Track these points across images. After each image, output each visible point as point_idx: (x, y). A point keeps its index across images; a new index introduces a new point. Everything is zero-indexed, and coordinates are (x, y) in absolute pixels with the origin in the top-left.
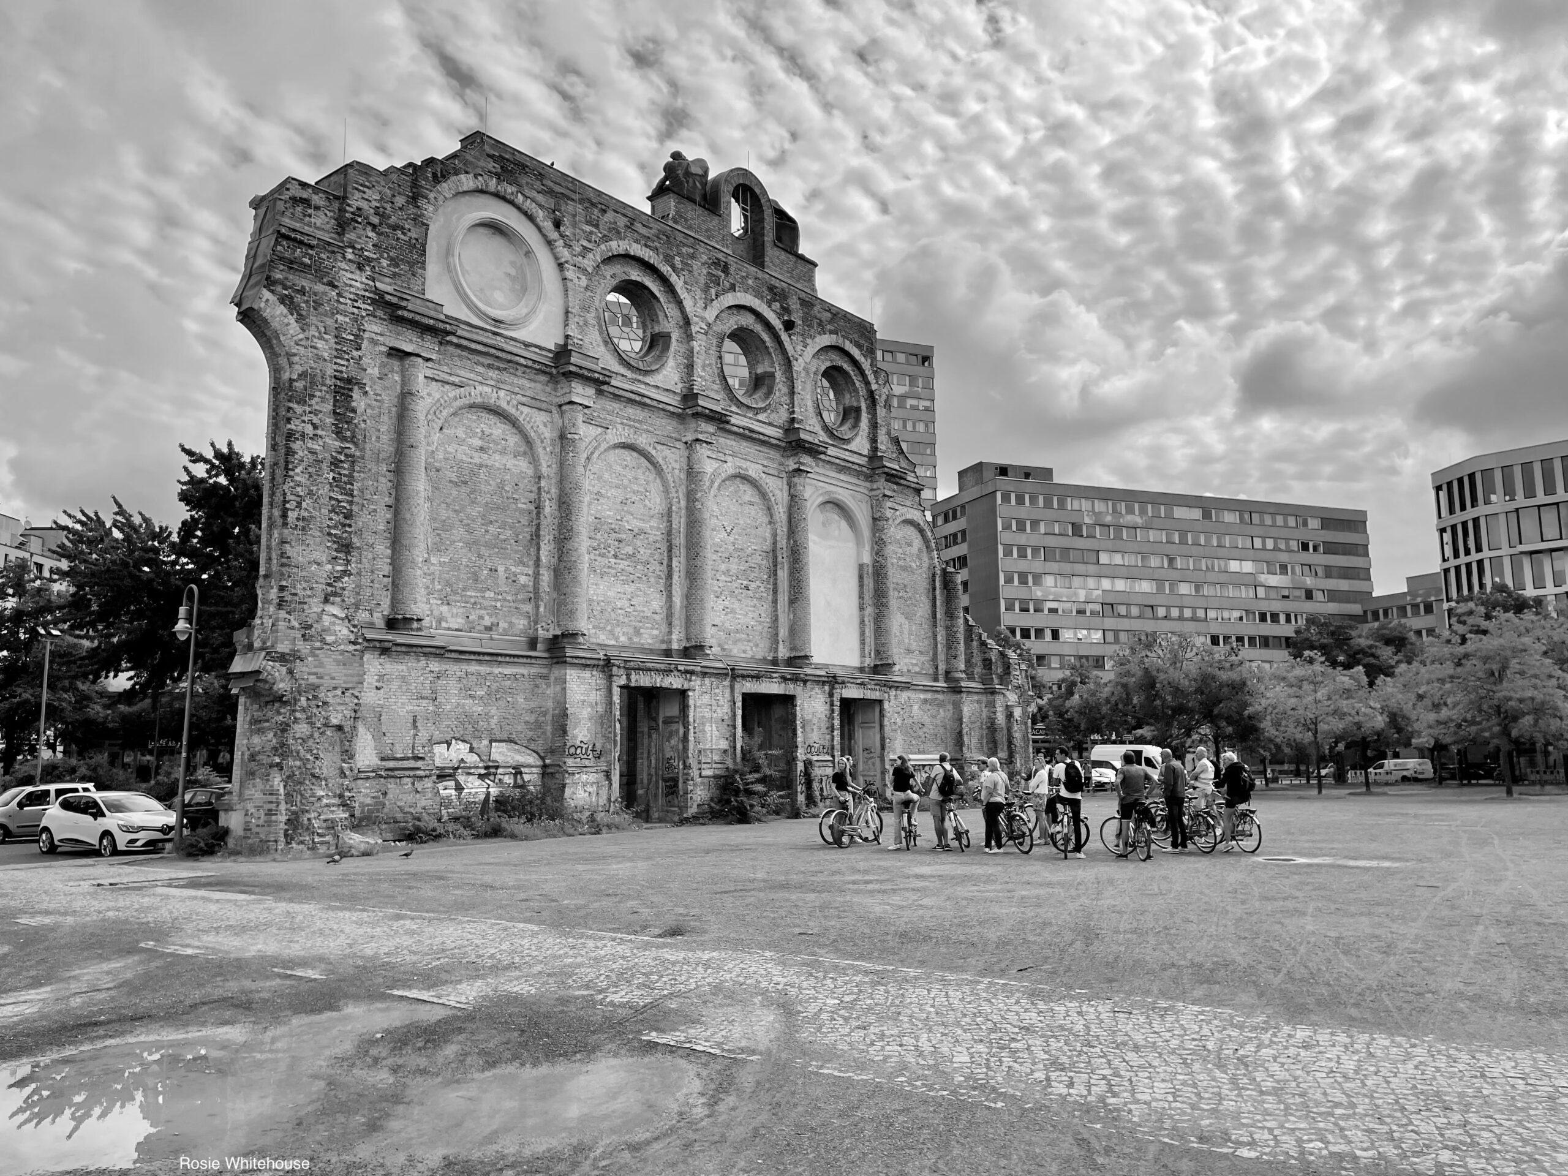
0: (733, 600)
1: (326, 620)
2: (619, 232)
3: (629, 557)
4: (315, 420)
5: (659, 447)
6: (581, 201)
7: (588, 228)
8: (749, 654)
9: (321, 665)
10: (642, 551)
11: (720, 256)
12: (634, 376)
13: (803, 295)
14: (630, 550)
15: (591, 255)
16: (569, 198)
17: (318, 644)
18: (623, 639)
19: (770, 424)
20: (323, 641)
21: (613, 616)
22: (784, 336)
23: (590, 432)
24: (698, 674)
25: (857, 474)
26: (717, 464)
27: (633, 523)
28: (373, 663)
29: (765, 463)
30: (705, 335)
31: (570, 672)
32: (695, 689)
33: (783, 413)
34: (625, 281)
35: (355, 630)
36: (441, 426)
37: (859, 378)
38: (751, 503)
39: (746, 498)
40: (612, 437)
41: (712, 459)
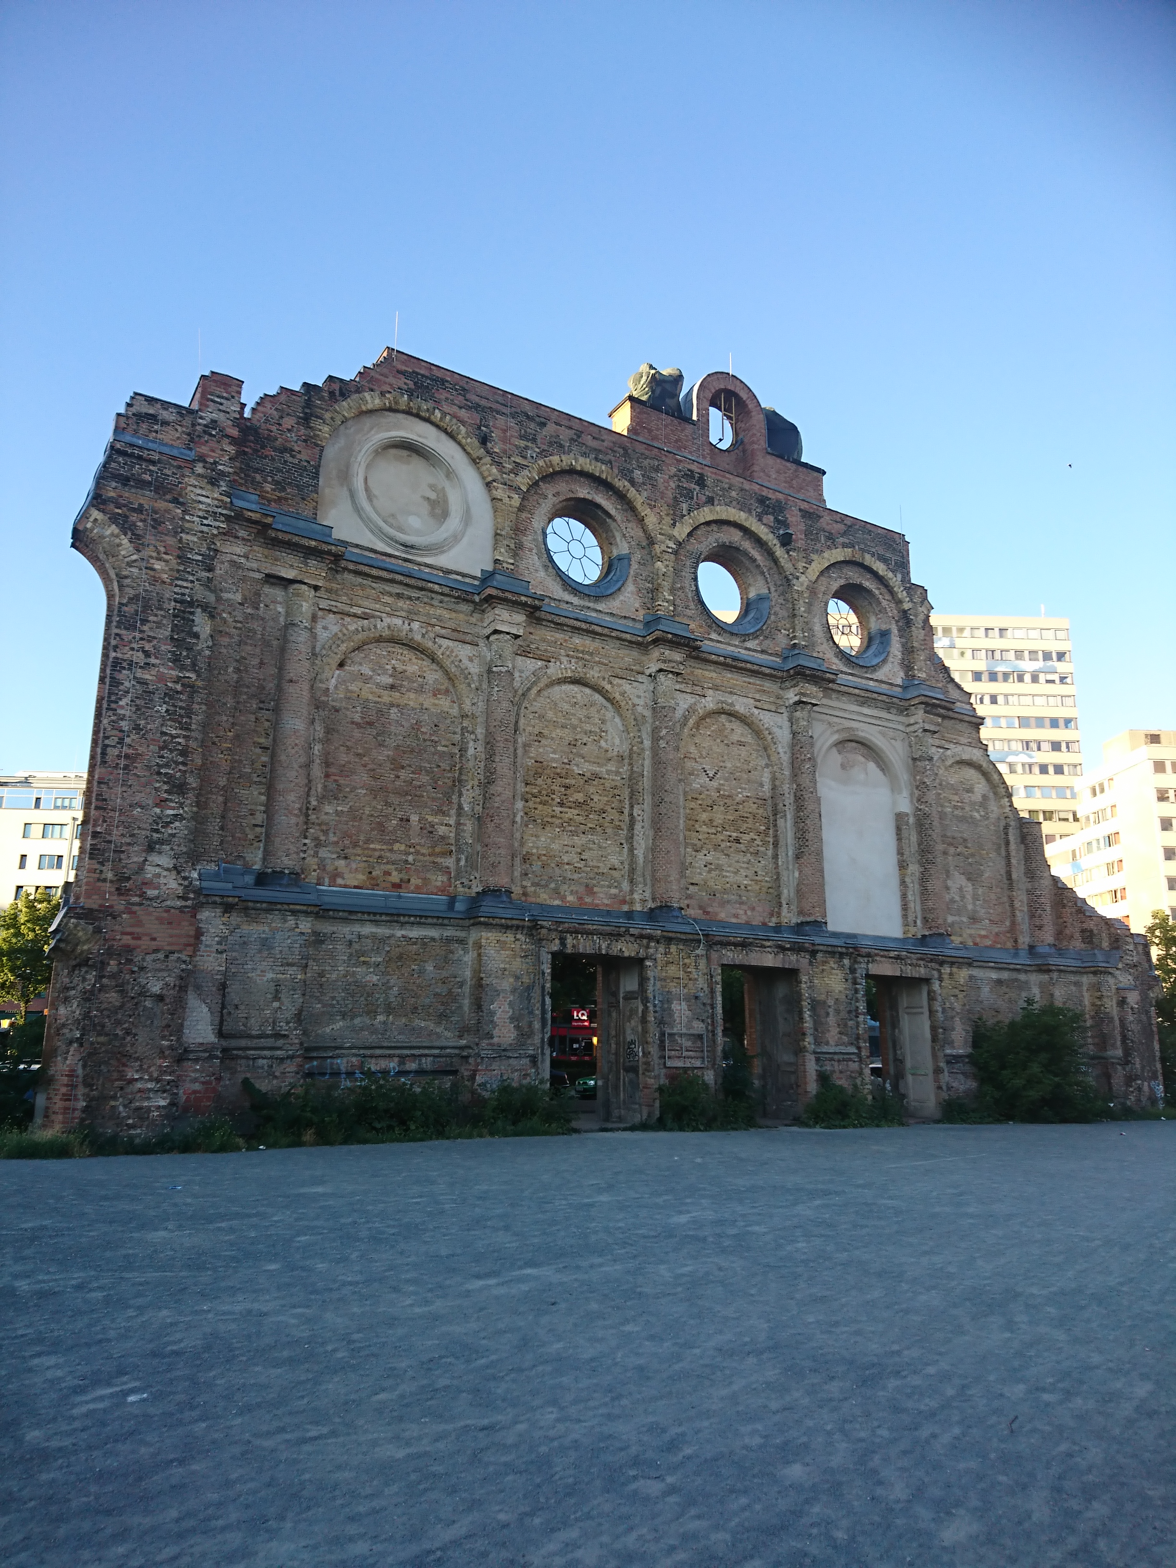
0: (718, 855)
1: (150, 871)
2: (561, 446)
3: (578, 805)
4: (148, 646)
5: (616, 681)
6: (513, 416)
7: (523, 443)
8: (743, 919)
9: (139, 924)
10: (596, 798)
11: (694, 467)
12: (582, 603)
13: (804, 506)
14: (580, 797)
15: (526, 472)
16: (498, 412)
17: (136, 899)
18: (570, 898)
19: (763, 652)
20: (142, 895)
21: (558, 871)
22: (779, 551)
23: (530, 667)
24: (659, 940)
25: (887, 707)
26: (693, 698)
27: (584, 767)
28: (213, 922)
29: (757, 696)
30: (676, 555)
31: (487, 936)
32: (655, 958)
33: (781, 639)
34: (571, 499)
35: (188, 883)
36: (341, 662)
37: (887, 597)
38: (741, 744)
39: (735, 737)
40: (554, 671)
41: (685, 693)
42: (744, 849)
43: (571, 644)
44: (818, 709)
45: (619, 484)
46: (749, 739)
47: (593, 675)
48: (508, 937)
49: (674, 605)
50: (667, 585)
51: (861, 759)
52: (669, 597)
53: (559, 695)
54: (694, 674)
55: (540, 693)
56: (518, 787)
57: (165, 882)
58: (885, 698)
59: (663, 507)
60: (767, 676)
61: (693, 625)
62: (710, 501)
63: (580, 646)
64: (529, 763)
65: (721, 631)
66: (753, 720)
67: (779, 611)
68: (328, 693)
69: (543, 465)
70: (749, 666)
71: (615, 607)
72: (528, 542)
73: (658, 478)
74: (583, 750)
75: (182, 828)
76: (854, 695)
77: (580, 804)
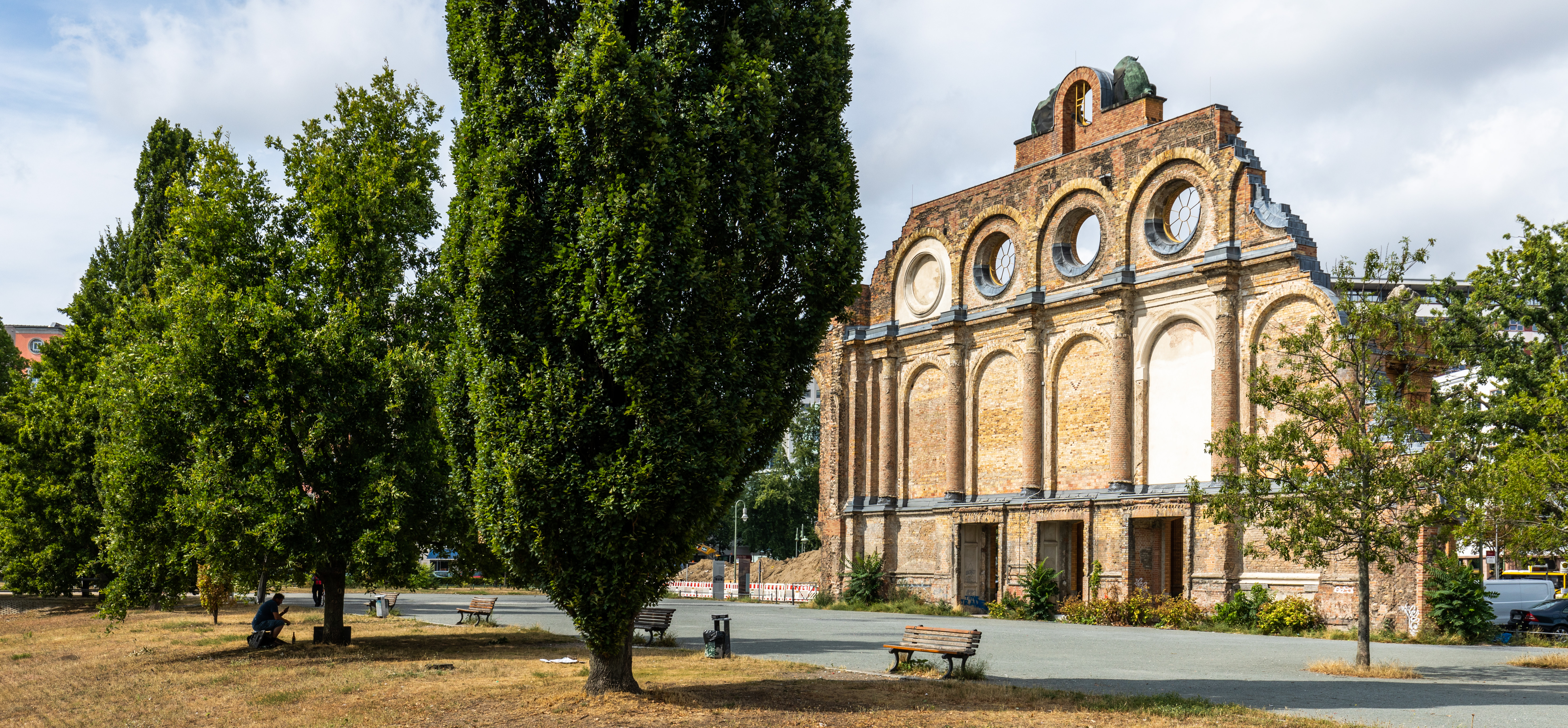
2: (979, 207)
6: (958, 204)
7: (962, 220)
10: (1012, 423)
11: (1050, 166)
14: (1004, 425)
15: (963, 238)
21: (995, 474)
22: (1105, 192)
23: (974, 355)
24: (1005, 511)
25: (1195, 281)
26: (1059, 336)
27: (1006, 405)
28: (849, 523)
29: (1098, 316)
30: (1041, 239)
31: (937, 518)
32: (1005, 522)
33: (1112, 262)
34: (990, 236)
35: (840, 508)
36: (911, 385)
37: (1203, 173)
38: (1097, 354)
39: (1092, 351)
40: (985, 352)
41: (1054, 334)
42: (1096, 434)
43: (990, 331)
44: (1141, 307)
45: (1006, 212)
46: (1102, 348)
47: (1003, 345)
48: (945, 517)
49: (1038, 277)
50: (1033, 265)
51: (1188, 332)
52: (1034, 273)
53: (994, 363)
54: (1056, 319)
55: (982, 368)
56: (969, 430)
57: (833, 509)
58: (1186, 276)
59: (1030, 210)
60: (1096, 299)
61: (1053, 283)
62: (1059, 185)
63: (994, 330)
64: (981, 412)
65: (1068, 279)
66: (1097, 335)
67: (1111, 239)
68: (906, 404)
69: (971, 227)
70: (1081, 299)
71: (1010, 295)
72: (970, 278)
73: (1028, 191)
74: (1006, 395)
75: (835, 487)
76: (1163, 285)
77: (1004, 430)
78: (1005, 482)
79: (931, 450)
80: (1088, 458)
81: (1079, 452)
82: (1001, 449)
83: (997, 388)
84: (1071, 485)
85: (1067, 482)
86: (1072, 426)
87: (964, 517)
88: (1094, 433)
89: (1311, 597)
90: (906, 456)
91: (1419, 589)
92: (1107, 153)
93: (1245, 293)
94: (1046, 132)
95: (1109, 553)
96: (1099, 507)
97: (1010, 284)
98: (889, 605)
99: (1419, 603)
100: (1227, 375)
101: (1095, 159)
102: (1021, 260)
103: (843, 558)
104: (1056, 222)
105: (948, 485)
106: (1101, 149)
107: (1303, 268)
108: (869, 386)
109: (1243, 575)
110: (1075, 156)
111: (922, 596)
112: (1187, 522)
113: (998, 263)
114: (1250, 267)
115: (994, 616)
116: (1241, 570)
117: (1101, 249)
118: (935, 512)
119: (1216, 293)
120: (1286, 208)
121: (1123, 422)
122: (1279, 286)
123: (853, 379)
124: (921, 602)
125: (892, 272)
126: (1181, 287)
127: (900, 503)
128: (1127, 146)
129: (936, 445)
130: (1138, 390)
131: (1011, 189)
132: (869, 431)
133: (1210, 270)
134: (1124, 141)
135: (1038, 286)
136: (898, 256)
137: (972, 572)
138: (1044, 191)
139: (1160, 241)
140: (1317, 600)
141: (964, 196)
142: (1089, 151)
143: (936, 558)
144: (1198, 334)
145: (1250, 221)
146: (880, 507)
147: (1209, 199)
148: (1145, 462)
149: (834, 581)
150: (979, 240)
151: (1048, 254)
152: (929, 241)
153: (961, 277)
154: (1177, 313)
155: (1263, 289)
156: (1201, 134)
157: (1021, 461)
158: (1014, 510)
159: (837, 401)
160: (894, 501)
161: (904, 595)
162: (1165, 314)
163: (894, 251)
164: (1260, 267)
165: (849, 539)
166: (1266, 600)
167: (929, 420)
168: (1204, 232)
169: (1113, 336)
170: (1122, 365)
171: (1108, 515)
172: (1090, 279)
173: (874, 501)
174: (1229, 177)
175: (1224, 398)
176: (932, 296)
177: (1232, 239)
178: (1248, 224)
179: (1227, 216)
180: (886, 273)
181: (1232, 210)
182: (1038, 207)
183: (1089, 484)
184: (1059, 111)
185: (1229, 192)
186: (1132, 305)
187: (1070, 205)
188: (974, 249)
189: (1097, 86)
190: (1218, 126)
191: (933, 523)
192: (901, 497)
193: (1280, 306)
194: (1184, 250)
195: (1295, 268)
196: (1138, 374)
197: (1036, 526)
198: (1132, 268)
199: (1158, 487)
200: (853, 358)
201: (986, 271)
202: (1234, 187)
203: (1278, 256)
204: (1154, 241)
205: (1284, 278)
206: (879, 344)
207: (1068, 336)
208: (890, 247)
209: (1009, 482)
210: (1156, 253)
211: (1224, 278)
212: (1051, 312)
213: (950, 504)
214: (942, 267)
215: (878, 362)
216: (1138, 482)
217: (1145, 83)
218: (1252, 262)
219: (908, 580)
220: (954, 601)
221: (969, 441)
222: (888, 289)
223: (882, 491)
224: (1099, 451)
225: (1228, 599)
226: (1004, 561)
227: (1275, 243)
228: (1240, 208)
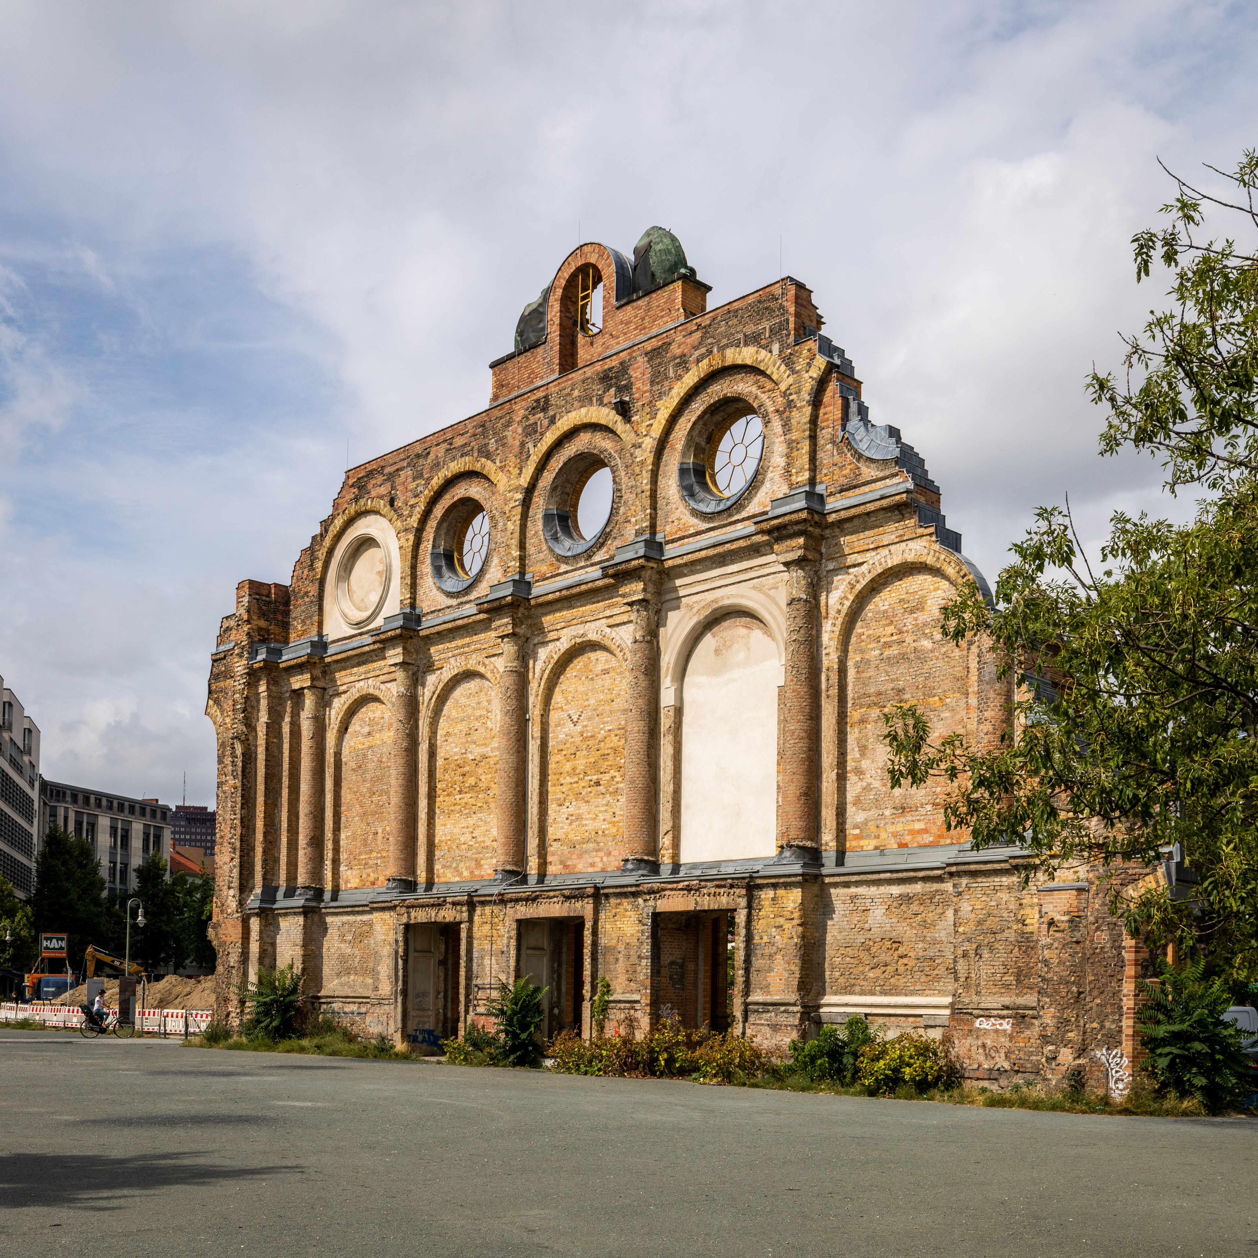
2: (439, 464)
5: (488, 661)
6: (410, 462)
7: (415, 484)
11: (540, 394)
13: (652, 344)
15: (417, 509)
16: (401, 469)
22: (620, 427)
23: (431, 679)
24: (471, 905)
25: (755, 550)
26: (551, 646)
27: (476, 751)
28: (255, 924)
29: (608, 613)
30: (526, 503)
31: (376, 916)
32: (471, 920)
33: (630, 532)
34: (454, 506)
35: (241, 903)
36: (344, 728)
37: (769, 385)
38: (606, 672)
39: (600, 667)
40: (446, 674)
41: (544, 643)
42: (603, 791)
43: (453, 644)
44: (673, 595)
45: (478, 467)
46: (614, 663)
47: (472, 664)
48: (386, 915)
49: (522, 559)
50: (515, 542)
51: (743, 631)
52: (516, 553)
53: (459, 692)
54: (547, 620)
55: (443, 698)
56: (423, 789)
57: (233, 904)
58: (742, 543)
59: (512, 461)
60: (606, 587)
61: (544, 569)
62: (553, 421)
63: (459, 642)
64: (440, 762)
65: (564, 559)
66: (607, 642)
67: (628, 496)
68: (338, 754)
69: (428, 493)
70: (583, 587)
71: (482, 590)
72: (426, 568)
73: (509, 433)
74: (475, 736)
75: (236, 873)
76: (706, 559)
77: (472, 787)
78: (473, 864)
79: (370, 820)
80: (591, 826)
81: (579, 818)
82: (468, 815)
83: (462, 727)
84: (566, 867)
85: (561, 862)
86: (568, 780)
87: (413, 914)
88: (601, 789)
89: (936, 1034)
90: (337, 829)
91: (1127, 1023)
92: (624, 367)
93: (831, 566)
94: (535, 346)
95: (621, 966)
96: (607, 896)
97: (482, 572)
98: (305, 1042)
99: (1127, 1046)
100: (803, 690)
101: (606, 378)
102: (499, 538)
103: (245, 974)
104: (548, 478)
105: (392, 869)
106: (614, 362)
107: (924, 521)
108: (286, 729)
109: (827, 999)
110: (576, 376)
111: (355, 1030)
112: (741, 917)
113: (466, 547)
114: (840, 523)
115: (452, 1061)
116: (822, 992)
117: (614, 512)
118: (374, 907)
119: (787, 564)
120: (894, 432)
121: (643, 769)
122: (884, 552)
123: (263, 717)
124: (350, 1038)
125: (319, 565)
126: (733, 562)
127: (327, 896)
128: (653, 355)
129: (378, 813)
130: (666, 721)
131: (484, 434)
132: (285, 793)
133: (778, 528)
134: (648, 346)
135: (522, 573)
136: (327, 542)
137: (424, 994)
138: (532, 431)
139: (702, 495)
140: (947, 1040)
141: (419, 449)
142: (598, 367)
143: (374, 973)
144: (757, 634)
145: (840, 453)
146: (298, 901)
147: (777, 424)
148: (676, 829)
149: (233, 1007)
150: (438, 511)
151: (536, 525)
152: (371, 518)
153: (414, 567)
154: (727, 602)
155: (859, 558)
156: (766, 325)
157: (494, 832)
158: (483, 903)
159: (239, 751)
160: (319, 893)
161: (329, 1027)
162: (708, 605)
163: (322, 536)
164: (856, 522)
165: (254, 947)
166: (868, 1040)
167: (368, 777)
168: (769, 475)
169: (629, 642)
170: (643, 683)
171: (620, 909)
172: (597, 558)
173: (290, 893)
174: (808, 386)
175: (796, 726)
176: (374, 598)
177: (812, 482)
178: (837, 458)
179: (805, 447)
180: (311, 567)
181: (813, 438)
182: (523, 455)
183: (592, 865)
184: (554, 312)
185: (808, 410)
186: (659, 593)
187: (570, 450)
188: (432, 524)
189: (609, 273)
190: (792, 309)
191: (371, 924)
192: (328, 886)
193: (885, 584)
194: (739, 503)
195: (911, 522)
196: (667, 698)
197: (514, 926)
198: (659, 538)
199: (694, 866)
200: (262, 688)
201: (449, 558)
202: (816, 402)
203: (884, 503)
204: (692, 495)
205: (893, 538)
206: (299, 668)
207: (564, 645)
208: (317, 530)
209: (478, 865)
210: (695, 513)
211: (801, 541)
212: (540, 610)
213: (393, 896)
214: (388, 555)
215: (298, 694)
216: (666, 858)
217: (681, 261)
218: (843, 514)
219: (336, 1006)
220: (398, 1037)
221: (423, 804)
222: (313, 590)
223: (302, 879)
224: (608, 816)
225: (804, 1036)
226: (469, 978)
227: (879, 484)
228: (824, 435)
